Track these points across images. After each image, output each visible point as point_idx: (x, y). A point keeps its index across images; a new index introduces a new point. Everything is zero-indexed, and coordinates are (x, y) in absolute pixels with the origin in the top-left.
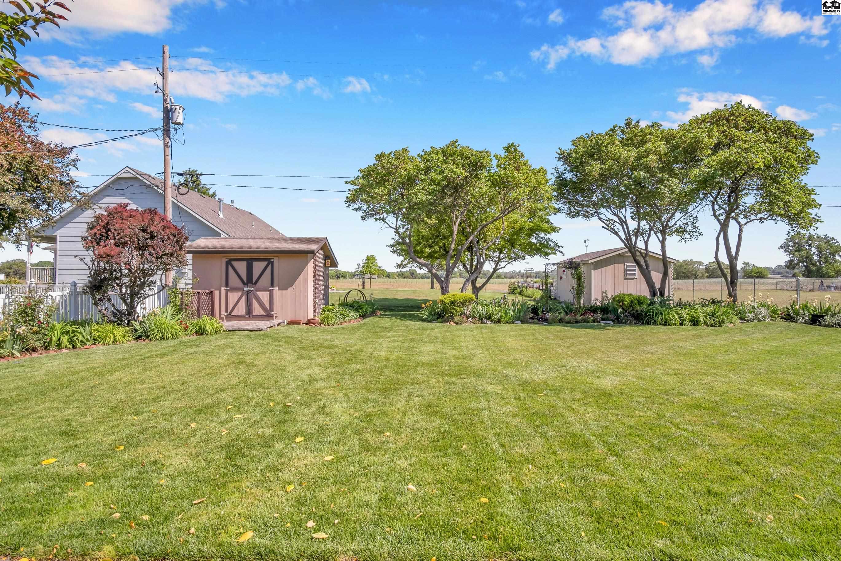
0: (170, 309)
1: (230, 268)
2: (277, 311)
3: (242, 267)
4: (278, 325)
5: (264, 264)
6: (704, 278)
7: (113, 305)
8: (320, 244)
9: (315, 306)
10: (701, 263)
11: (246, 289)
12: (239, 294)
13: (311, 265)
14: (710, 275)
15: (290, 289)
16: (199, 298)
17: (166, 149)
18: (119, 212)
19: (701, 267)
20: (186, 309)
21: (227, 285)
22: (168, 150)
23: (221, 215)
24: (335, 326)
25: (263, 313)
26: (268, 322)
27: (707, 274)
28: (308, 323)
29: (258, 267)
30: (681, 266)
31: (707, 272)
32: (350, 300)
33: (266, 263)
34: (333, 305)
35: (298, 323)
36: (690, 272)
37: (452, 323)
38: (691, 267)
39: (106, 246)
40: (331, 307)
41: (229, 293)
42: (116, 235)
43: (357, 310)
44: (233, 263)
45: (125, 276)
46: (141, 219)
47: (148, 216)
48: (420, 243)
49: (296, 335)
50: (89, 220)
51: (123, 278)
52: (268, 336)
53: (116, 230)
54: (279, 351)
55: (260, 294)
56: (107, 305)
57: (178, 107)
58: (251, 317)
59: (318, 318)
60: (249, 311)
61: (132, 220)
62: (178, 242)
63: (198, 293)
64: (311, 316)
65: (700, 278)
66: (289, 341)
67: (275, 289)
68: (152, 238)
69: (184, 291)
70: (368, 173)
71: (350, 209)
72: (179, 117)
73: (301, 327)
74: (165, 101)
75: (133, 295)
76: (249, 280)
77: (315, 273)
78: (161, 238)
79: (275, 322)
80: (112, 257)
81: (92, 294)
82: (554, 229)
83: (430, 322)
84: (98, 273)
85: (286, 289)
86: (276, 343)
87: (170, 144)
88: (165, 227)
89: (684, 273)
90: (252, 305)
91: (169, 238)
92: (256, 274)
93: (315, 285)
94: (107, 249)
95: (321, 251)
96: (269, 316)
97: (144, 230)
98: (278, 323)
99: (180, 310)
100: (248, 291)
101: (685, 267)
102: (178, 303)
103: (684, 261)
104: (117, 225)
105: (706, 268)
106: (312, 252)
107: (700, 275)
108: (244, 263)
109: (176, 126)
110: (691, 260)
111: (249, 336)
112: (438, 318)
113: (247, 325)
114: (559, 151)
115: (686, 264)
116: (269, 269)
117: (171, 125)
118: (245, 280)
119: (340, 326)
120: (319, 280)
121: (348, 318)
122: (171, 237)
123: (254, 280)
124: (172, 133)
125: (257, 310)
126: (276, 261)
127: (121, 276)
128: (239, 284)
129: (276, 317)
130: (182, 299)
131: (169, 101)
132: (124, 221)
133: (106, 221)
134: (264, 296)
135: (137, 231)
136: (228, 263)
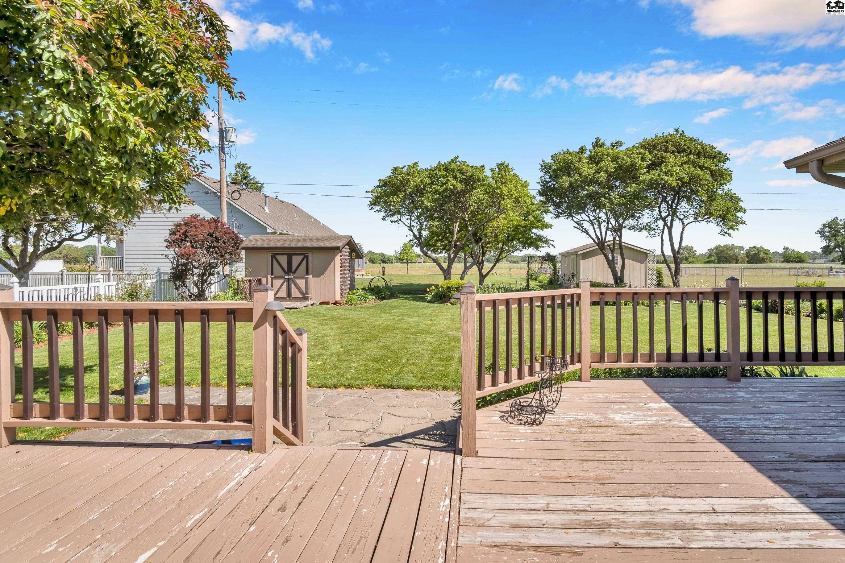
0: (230, 293)
1: (274, 261)
2: (311, 294)
3: (283, 260)
4: (312, 305)
5: (300, 258)
6: (744, 263)
7: (189, 290)
8: (346, 240)
9: (341, 290)
10: (741, 248)
11: (287, 277)
12: (282, 281)
13: (338, 259)
14: (751, 260)
15: (322, 277)
16: (250, 284)
17: (222, 163)
18: (193, 222)
19: (742, 252)
20: (241, 293)
21: (272, 274)
22: (223, 164)
23: (267, 210)
24: (357, 306)
25: (301, 296)
26: (304, 303)
27: (747, 259)
28: (336, 303)
29: (296, 260)
30: (722, 251)
31: (747, 257)
32: (373, 284)
33: (302, 256)
34: (358, 289)
35: (328, 304)
36: (731, 257)
37: (448, 303)
38: (732, 252)
39: (185, 248)
40: (355, 291)
41: (274, 280)
42: (192, 240)
43: (377, 293)
44: (277, 257)
45: (196, 268)
46: (208, 227)
47: (213, 224)
48: (433, 238)
49: (323, 312)
50: (170, 228)
51: (194, 270)
52: (302, 312)
53: (192, 236)
54: (308, 321)
55: (298, 281)
56: (184, 289)
57: (231, 129)
58: (291, 299)
59: (344, 300)
60: (289, 294)
61: (202, 228)
62: (236, 243)
63: (250, 280)
64: (338, 298)
65: (741, 263)
66: (316, 315)
67: (310, 276)
68: (217, 240)
69: (240, 279)
70: (385, 183)
71: (373, 210)
72: (232, 136)
73: (328, 306)
74: (220, 124)
75: (204, 282)
76: (290, 270)
77: (341, 264)
78: (224, 241)
79: (310, 302)
80: (190, 255)
81: (174, 281)
82: (546, 226)
83: (433, 303)
84: (178, 265)
85: (319, 276)
86: (307, 317)
87: (224, 159)
88: (226, 233)
89: (726, 258)
90: (291, 290)
91: (228, 241)
92: (294, 265)
93: (341, 274)
94: (186, 250)
95: (347, 247)
96: (305, 297)
97: (211, 235)
98: (312, 303)
99: (237, 293)
100: (288, 279)
101: (726, 252)
102: (235, 287)
103: (725, 246)
104: (193, 232)
105: (747, 253)
106: (338, 248)
107: (741, 260)
108: (286, 257)
109: (230, 143)
110: (732, 245)
111: (288, 312)
112: (439, 300)
113: (289, 305)
114: (542, 163)
115: (727, 249)
116: (304, 262)
117: (226, 143)
118: (286, 270)
119: (361, 306)
120: (345, 269)
121: (368, 300)
122: (231, 240)
123: (293, 270)
124: (226, 150)
125: (296, 293)
126: (310, 255)
127: (193, 268)
128: (282, 273)
129: (311, 298)
130: (238, 285)
131: (223, 124)
132: (197, 229)
133: (185, 230)
134: (301, 283)
135: (206, 235)
136: (273, 257)
